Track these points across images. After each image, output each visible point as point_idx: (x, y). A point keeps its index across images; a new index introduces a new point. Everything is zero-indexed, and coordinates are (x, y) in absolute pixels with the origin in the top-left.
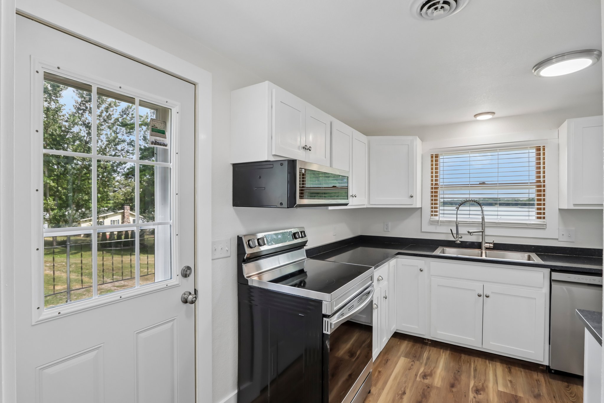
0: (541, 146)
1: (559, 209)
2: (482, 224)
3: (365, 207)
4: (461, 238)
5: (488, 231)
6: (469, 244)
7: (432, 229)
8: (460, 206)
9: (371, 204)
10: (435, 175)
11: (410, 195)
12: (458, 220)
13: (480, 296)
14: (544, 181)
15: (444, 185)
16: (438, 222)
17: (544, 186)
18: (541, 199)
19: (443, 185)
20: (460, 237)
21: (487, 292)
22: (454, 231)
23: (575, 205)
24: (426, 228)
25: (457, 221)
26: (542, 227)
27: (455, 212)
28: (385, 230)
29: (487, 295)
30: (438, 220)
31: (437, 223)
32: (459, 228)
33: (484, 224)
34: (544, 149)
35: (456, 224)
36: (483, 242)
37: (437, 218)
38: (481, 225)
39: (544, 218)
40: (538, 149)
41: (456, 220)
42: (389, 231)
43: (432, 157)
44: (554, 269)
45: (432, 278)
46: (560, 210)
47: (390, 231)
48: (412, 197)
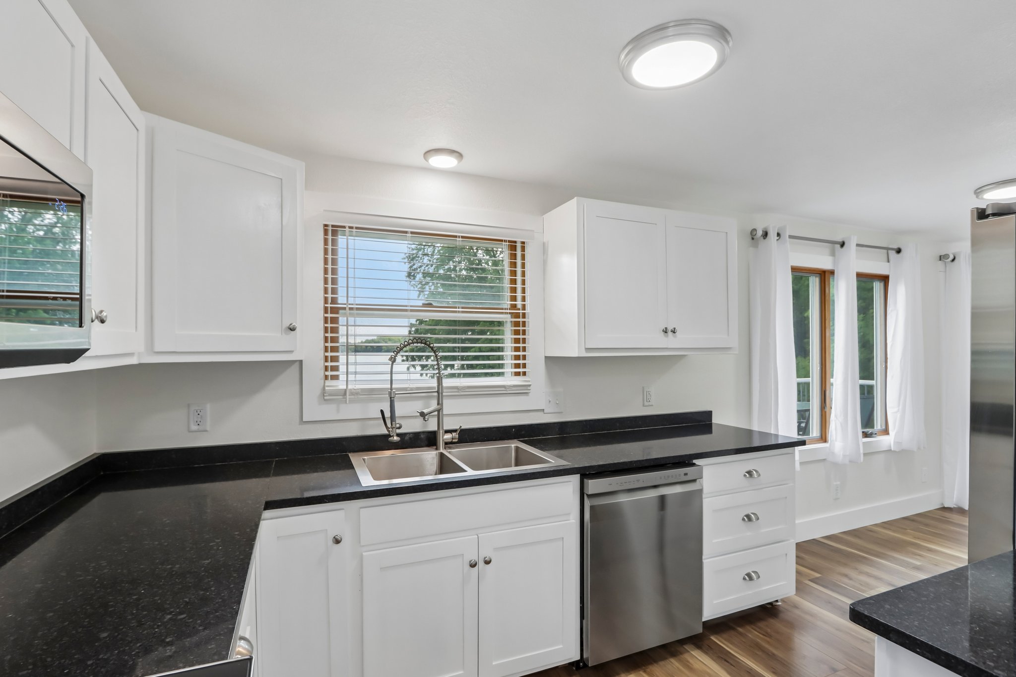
0: (519, 240)
1: (545, 357)
2: (438, 393)
3: (134, 361)
4: (399, 428)
5: (449, 406)
6: (410, 438)
7: (328, 412)
8: (398, 353)
9: (157, 350)
10: (332, 278)
11: (286, 324)
12: (394, 386)
13: (473, 565)
14: (524, 307)
15: (357, 305)
16: (345, 394)
17: (524, 316)
18: (520, 338)
19: (353, 304)
20: (398, 425)
21: (486, 553)
22: (387, 414)
23: (588, 350)
24: (314, 410)
25: (391, 389)
26: (523, 391)
27: (388, 368)
28: (194, 427)
29: (486, 559)
30: (345, 390)
31: (341, 397)
32: (397, 405)
33: (442, 393)
34: (523, 249)
35: (391, 398)
36: (441, 432)
37: (341, 385)
38: (436, 394)
39: (524, 374)
40: (513, 246)
41: (389, 386)
42: (206, 431)
43: (326, 232)
44: (586, 473)
45: (363, 553)
46: (547, 358)
47: (208, 429)
48: (292, 329)
